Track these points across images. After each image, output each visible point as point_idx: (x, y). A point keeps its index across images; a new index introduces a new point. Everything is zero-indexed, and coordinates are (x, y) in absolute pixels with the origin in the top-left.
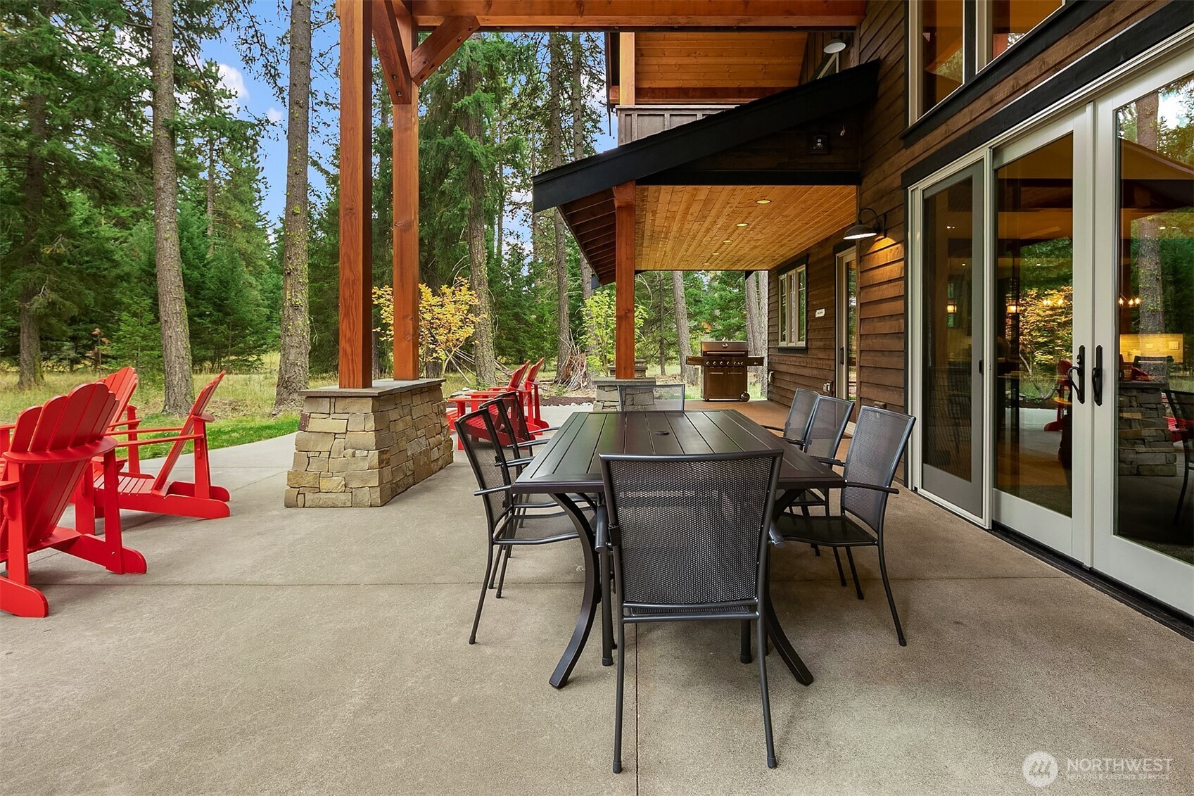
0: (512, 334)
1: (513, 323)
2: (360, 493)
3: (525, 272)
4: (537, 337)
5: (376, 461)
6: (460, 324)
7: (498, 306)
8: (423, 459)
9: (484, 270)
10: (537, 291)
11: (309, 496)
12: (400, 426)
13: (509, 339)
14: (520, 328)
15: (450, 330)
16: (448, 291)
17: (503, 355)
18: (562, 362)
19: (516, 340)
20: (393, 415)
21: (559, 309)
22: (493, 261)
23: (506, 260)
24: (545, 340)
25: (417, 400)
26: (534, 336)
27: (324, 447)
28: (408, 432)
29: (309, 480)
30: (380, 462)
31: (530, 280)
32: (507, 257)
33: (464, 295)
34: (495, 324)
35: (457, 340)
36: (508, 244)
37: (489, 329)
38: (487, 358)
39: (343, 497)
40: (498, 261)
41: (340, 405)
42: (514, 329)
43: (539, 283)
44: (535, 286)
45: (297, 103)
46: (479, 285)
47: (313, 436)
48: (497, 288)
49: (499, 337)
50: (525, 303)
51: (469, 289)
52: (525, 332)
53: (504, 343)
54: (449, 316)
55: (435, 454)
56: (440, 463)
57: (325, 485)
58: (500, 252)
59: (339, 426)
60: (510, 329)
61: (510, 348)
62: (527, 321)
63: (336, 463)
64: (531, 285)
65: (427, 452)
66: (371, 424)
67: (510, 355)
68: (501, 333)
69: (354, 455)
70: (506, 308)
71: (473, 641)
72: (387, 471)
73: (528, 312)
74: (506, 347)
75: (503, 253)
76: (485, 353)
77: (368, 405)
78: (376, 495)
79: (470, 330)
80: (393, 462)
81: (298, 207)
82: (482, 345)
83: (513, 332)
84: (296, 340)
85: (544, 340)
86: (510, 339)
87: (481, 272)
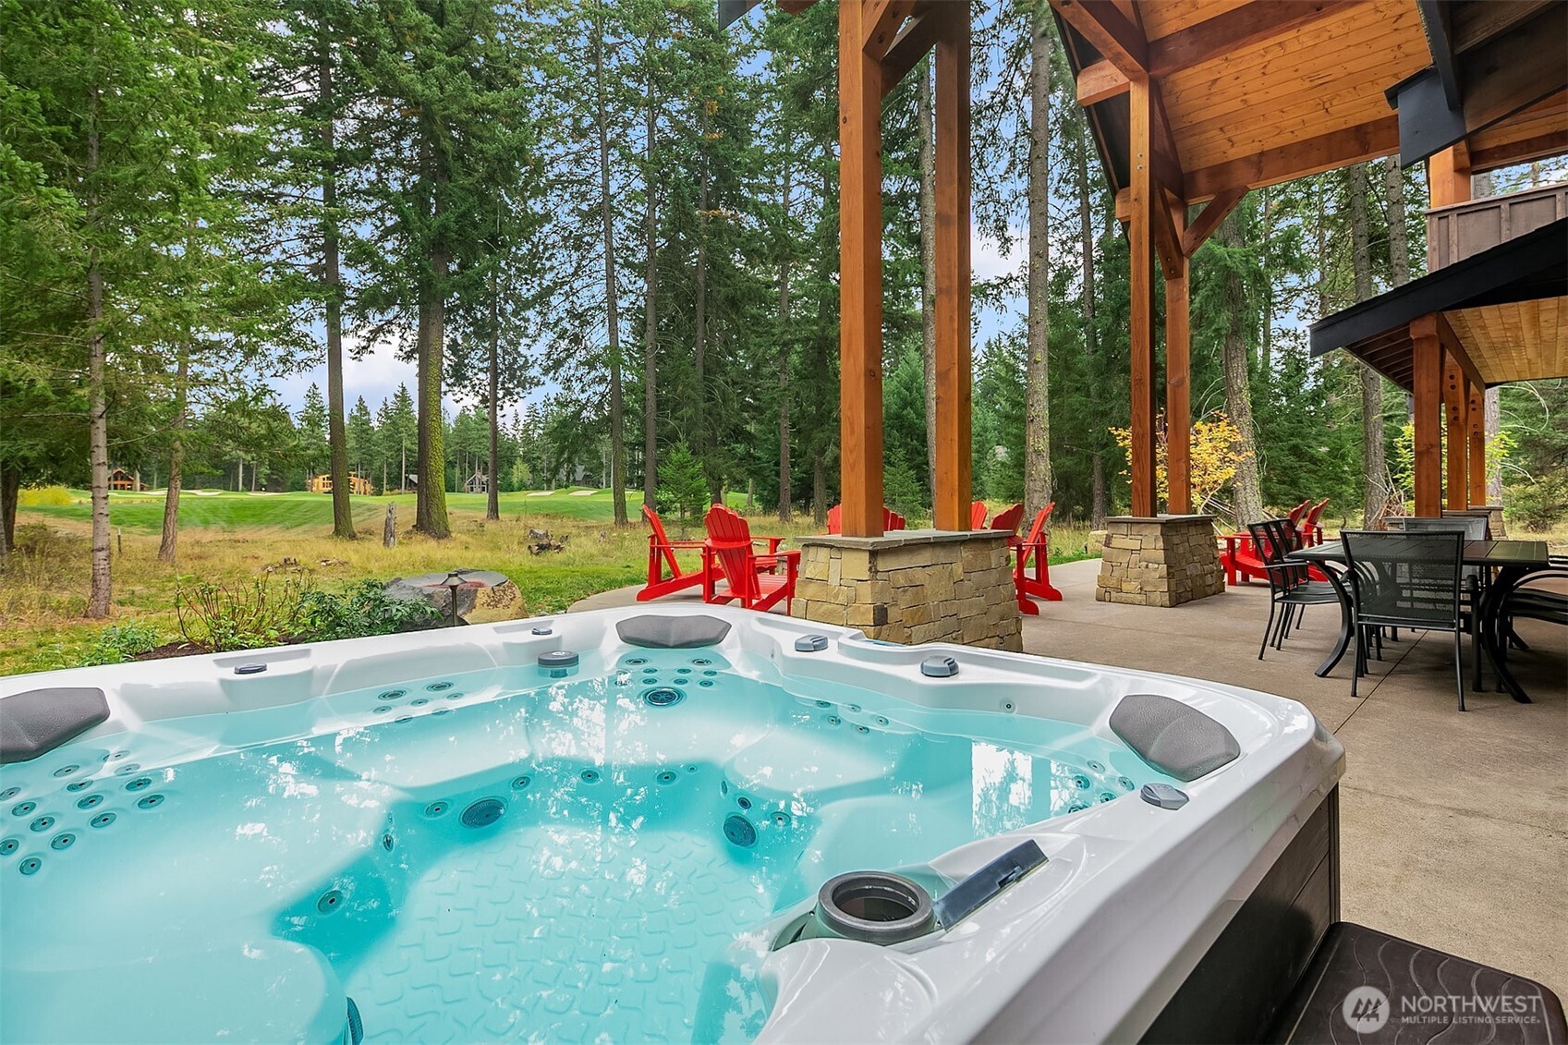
0: (1287, 475)
1: (1290, 460)
2: (1152, 596)
3: (1309, 385)
4: (1330, 479)
5: (1165, 572)
6: (1219, 463)
7: (1264, 436)
8: (1199, 582)
9: (1246, 398)
10: (1330, 414)
11: (1114, 594)
12: (1181, 550)
13: (1281, 482)
14: (1301, 466)
15: (1206, 470)
16: (1204, 428)
17: (1274, 504)
18: (1373, 512)
19: (1294, 483)
20: (1176, 540)
21: (1367, 438)
22: (1259, 378)
23: (1276, 372)
24: (1346, 482)
25: (1193, 531)
26: (1326, 477)
27: (1124, 559)
28: (1187, 555)
29: (1113, 582)
30: (1168, 574)
31: (1316, 397)
32: (1279, 368)
33: (1223, 430)
34: (1262, 462)
35: (1215, 482)
36: (1280, 349)
37: (1254, 468)
38: (1252, 505)
39: (1139, 597)
40: (1264, 376)
41: (1135, 528)
42: (1291, 468)
43: (1335, 400)
44: (1327, 405)
45: (1038, 254)
46: (1240, 415)
47: (1115, 551)
48: (1263, 413)
49: (1265, 480)
50: (1309, 430)
51: (1229, 425)
52: (1310, 471)
53: (1275, 488)
54: (1204, 455)
55: (1209, 580)
56: (1213, 588)
57: (1125, 587)
58: (1266, 363)
59: (1136, 545)
60: (1285, 468)
61: (1285, 495)
62: (1312, 456)
63: (1133, 572)
64: (1319, 403)
65: (1203, 576)
66: (1160, 544)
67: (1285, 505)
68: (1269, 474)
69: (1147, 567)
70: (1278, 439)
71: (1261, 658)
72: (1173, 582)
73: (1314, 443)
74: (1279, 494)
75: (1272, 363)
76: (1249, 499)
77: (1157, 530)
78: (1166, 598)
79: (1232, 472)
80: (1177, 578)
81: (1039, 355)
82: (1245, 489)
83: (1289, 472)
84: (1039, 484)
85: (1344, 483)
86: (1284, 483)
87: (1241, 399)
